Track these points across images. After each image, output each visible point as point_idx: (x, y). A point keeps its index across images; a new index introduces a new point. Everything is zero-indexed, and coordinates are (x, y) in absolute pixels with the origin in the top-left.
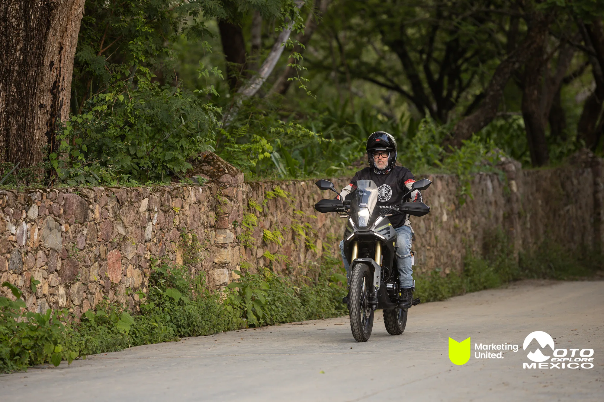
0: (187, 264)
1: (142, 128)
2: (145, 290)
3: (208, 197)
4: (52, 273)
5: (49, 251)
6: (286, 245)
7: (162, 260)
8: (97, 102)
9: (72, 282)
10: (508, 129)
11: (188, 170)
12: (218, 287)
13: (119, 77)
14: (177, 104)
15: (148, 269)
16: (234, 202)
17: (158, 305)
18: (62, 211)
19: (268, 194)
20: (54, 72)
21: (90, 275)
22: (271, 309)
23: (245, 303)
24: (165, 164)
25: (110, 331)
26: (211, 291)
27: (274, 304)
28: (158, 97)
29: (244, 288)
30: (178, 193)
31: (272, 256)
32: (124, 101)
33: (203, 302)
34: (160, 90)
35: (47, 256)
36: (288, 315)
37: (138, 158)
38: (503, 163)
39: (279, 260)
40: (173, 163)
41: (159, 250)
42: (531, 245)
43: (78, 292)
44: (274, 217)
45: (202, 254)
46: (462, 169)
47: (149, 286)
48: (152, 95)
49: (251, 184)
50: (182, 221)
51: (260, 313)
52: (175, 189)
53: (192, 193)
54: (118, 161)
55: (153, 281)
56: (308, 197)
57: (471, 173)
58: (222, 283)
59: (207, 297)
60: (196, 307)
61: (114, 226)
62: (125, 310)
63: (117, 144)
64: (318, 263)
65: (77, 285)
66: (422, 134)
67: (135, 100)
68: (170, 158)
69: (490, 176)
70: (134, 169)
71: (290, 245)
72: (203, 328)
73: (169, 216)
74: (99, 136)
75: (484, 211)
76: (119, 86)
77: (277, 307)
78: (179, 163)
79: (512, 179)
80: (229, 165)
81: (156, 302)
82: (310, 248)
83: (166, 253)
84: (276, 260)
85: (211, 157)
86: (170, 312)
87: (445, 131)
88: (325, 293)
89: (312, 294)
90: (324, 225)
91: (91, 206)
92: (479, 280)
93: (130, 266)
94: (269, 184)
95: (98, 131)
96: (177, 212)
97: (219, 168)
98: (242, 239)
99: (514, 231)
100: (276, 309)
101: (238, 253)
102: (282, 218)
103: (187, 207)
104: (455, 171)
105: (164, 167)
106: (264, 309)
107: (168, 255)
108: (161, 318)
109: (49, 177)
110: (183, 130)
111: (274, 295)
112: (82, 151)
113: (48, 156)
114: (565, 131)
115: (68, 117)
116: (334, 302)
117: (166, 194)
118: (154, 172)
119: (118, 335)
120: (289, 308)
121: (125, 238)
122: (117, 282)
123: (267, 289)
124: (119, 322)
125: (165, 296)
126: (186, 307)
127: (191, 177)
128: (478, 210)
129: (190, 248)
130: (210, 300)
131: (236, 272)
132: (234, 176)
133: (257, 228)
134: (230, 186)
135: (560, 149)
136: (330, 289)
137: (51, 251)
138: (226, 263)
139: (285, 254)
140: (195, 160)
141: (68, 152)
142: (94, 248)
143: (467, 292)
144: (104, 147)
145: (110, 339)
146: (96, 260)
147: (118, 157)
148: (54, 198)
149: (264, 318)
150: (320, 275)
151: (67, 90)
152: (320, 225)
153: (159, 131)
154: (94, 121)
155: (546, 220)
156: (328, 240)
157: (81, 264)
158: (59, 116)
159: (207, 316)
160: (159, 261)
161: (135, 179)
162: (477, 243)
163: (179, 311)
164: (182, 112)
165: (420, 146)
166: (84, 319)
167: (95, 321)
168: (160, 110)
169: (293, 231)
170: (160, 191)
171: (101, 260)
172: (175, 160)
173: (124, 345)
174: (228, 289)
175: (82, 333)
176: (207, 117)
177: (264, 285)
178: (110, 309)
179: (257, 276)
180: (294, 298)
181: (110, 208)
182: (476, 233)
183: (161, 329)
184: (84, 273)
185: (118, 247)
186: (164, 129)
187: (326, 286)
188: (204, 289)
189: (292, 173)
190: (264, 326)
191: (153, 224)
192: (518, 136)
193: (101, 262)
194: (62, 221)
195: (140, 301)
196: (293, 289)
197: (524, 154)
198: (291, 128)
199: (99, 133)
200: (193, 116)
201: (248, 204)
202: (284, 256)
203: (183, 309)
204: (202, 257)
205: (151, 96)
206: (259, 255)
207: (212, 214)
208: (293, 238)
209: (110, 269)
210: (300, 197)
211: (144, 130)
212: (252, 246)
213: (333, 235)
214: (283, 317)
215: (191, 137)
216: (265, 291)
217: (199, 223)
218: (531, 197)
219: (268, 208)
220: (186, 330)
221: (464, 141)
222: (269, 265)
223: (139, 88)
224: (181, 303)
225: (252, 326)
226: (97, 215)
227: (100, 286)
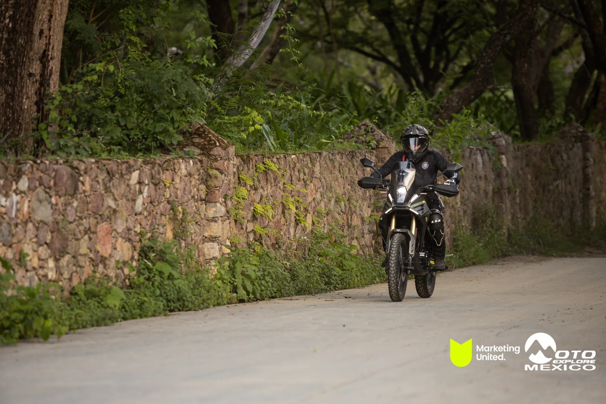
0: (177, 238)
1: (133, 99)
2: (134, 264)
3: (199, 170)
4: (41, 245)
5: (39, 223)
6: (276, 219)
7: (152, 233)
8: (87, 72)
9: (62, 255)
10: (496, 102)
11: (179, 142)
12: (208, 261)
13: (109, 47)
14: (168, 75)
15: (138, 242)
16: (225, 175)
17: (148, 279)
18: (52, 183)
19: (259, 168)
20: (44, 41)
21: (79, 248)
22: (261, 285)
23: (234, 277)
24: (155, 136)
25: (100, 306)
26: (201, 265)
27: (264, 279)
28: (148, 68)
29: (234, 262)
30: (168, 165)
31: (262, 230)
32: (114, 71)
33: (193, 277)
34: (150, 61)
35: (37, 229)
36: (278, 290)
37: (128, 129)
38: (494, 137)
39: (269, 235)
40: (164, 135)
41: (149, 223)
42: (520, 220)
43: (67, 265)
44: (264, 191)
45: (192, 228)
46: (452, 143)
47: (139, 260)
48: (143, 65)
49: (242, 157)
50: (173, 194)
51: (250, 288)
52: (166, 161)
53: (183, 166)
54: (108, 132)
55: (143, 254)
56: (299, 171)
57: (461, 147)
58: (211, 257)
59: (197, 271)
60: (186, 282)
61: (105, 198)
62: (115, 284)
63: (106, 114)
64: (308, 238)
65: (67, 258)
66: (412, 107)
67: (125, 71)
68: (161, 130)
69: (480, 150)
70: (124, 140)
71: (280, 219)
72: (193, 303)
73: (159, 189)
74: (89, 107)
75: (474, 185)
76: (110, 56)
77: (267, 282)
78: (170, 135)
79: (503, 154)
80: (220, 137)
81: (146, 276)
82: (300, 222)
83: (156, 227)
84: (266, 234)
85: (202, 130)
86: (160, 286)
87: (434, 103)
88: (314, 268)
89: (302, 268)
90: (314, 199)
91: (81, 178)
92: (468, 256)
93: (120, 239)
94: (260, 157)
95: (88, 101)
96: (168, 185)
97: (211, 140)
98: (233, 213)
99: (504, 206)
100: (266, 284)
101: (228, 227)
102: (272, 192)
103: (177, 180)
104: (445, 144)
105: (155, 140)
106: (254, 284)
107: (158, 229)
108: (151, 292)
109: (37, 148)
110: (174, 101)
111: (264, 270)
112: (71, 122)
113: (37, 127)
114: (554, 104)
115: (57, 87)
116: (323, 277)
117: (157, 166)
118: (144, 144)
119: (108, 309)
120: (279, 283)
121: (115, 211)
122: (107, 255)
123: (257, 263)
124: (109, 296)
125: (154, 270)
126: (176, 282)
127: (181, 149)
128: (467, 185)
129: (181, 221)
130: (200, 274)
131: (227, 246)
132: (225, 149)
133: (247, 202)
134: (221, 159)
135: (549, 123)
136: (320, 264)
137: (41, 224)
138: (216, 237)
139: (275, 229)
140: (185, 132)
141: (58, 122)
142: (84, 220)
143: (456, 268)
144: (94, 118)
145: (100, 313)
146: (86, 233)
147: (108, 128)
148: (44, 170)
149: (254, 293)
150: (309, 250)
151: (57, 59)
152: (310, 199)
153: (150, 102)
154: (84, 91)
155: (535, 195)
156: (319, 214)
157: (70, 237)
158: (49, 85)
159: (196, 291)
160: (149, 235)
161: (124, 151)
162: (466, 218)
163: (169, 285)
164: (173, 83)
165: (410, 119)
166: (73, 293)
167: (85, 295)
168: (150, 80)
169: (284, 206)
170: (151, 163)
171: (91, 233)
172: (165, 131)
173: (113, 320)
174: (218, 264)
175: (72, 307)
176: (198, 89)
177: (254, 260)
178: (99, 282)
179: (247, 250)
180: (284, 273)
181: (100, 181)
182: (465, 208)
183: (151, 303)
184: (74, 246)
185: (108, 220)
186: (155, 100)
187: (316, 261)
188: (194, 263)
189: (283, 146)
190: (254, 301)
191: (143, 197)
192: (507, 109)
193: (91, 235)
194: (53, 193)
195: (129, 275)
196: (283, 263)
197: (513, 128)
198: (283, 100)
199: (89, 103)
200: (184, 87)
201: (239, 178)
202: (274, 231)
203: (173, 284)
204: (192, 231)
205: (141, 66)
206: (249, 229)
207: (203, 187)
208: (283, 213)
209: (99, 242)
210: (291, 171)
211: (134, 100)
212: (242, 220)
213: (323, 210)
214: (272, 292)
215: (182, 109)
216: (256, 265)
217: (190, 197)
218: (520, 172)
219: (259, 181)
220: (175, 305)
221: (454, 115)
222: (259, 239)
223: (129, 58)
224: (171, 277)
225: (242, 301)
226: (87, 187)
227: (89, 260)
